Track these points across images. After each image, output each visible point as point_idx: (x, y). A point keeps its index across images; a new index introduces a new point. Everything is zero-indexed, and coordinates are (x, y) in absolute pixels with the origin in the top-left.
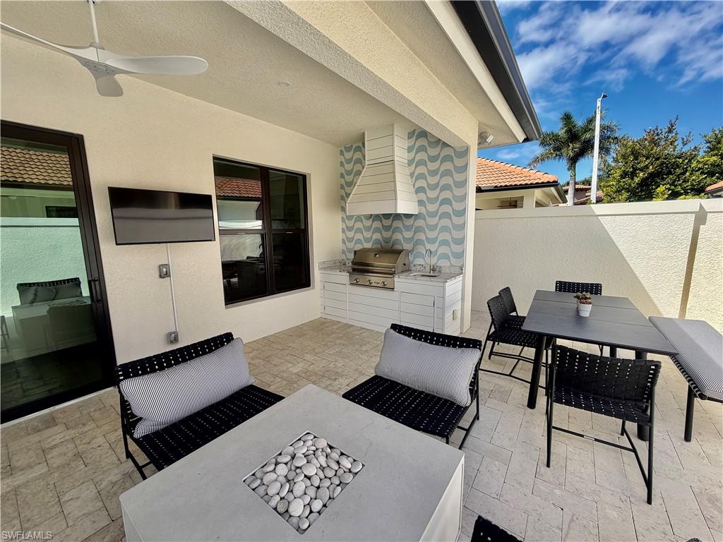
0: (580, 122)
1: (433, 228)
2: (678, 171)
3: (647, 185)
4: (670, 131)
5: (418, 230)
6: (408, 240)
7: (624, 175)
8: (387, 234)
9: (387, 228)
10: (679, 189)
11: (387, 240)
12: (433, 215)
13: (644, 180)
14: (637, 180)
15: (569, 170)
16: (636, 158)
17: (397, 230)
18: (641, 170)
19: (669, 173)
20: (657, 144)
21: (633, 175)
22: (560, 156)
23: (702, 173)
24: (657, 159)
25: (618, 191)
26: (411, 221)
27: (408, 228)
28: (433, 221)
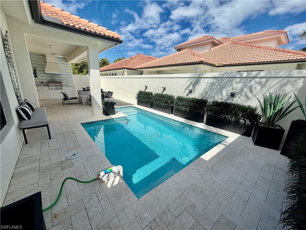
6: (59, 80)
9: (52, 77)
11: (52, 80)
27: (59, 77)
28: (65, 76)
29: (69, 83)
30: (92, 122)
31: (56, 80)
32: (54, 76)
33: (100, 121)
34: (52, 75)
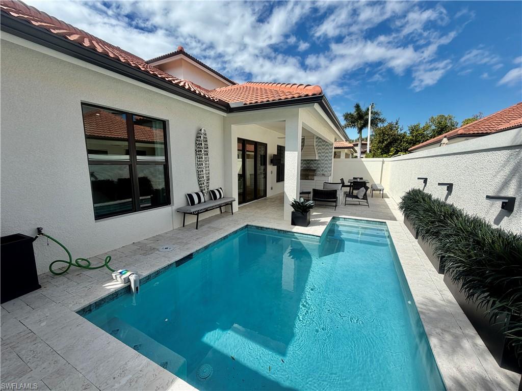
0: (364, 109)
1: (323, 164)
2: (399, 142)
3: (388, 147)
4: (396, 124)
5: (318, 164)
6: (315, 167)
7: (380, 142)
8: (308, 165)
9: (308, 163)
10: (399, 149)
11: (308, 167)
12: (323, 160)
13: (387, 145)
14: (384, 144)
15: (358, 133)
16: (384, 135)
17: (312, 164)
18: (386, 140)
19: (396, 142)
20: (391, 129)
21: (383, 142)
22: (354, 126)
23: (407, 143)
24: (392, 136)
25: (377, 149)
26: (316, 162)
27: (315, 164)
28: (323, 162)
29: (326, 171)
30: (261, 227)
31: (312, 167)
32: (311, 162)
33: (272, 229)
34: (309, 161)
